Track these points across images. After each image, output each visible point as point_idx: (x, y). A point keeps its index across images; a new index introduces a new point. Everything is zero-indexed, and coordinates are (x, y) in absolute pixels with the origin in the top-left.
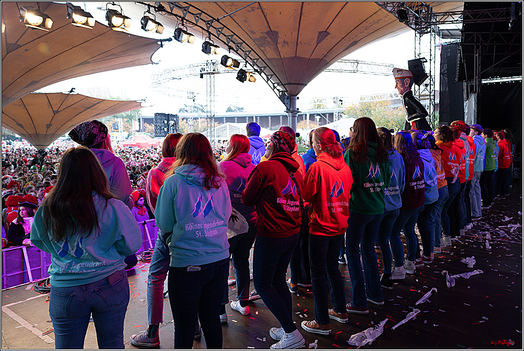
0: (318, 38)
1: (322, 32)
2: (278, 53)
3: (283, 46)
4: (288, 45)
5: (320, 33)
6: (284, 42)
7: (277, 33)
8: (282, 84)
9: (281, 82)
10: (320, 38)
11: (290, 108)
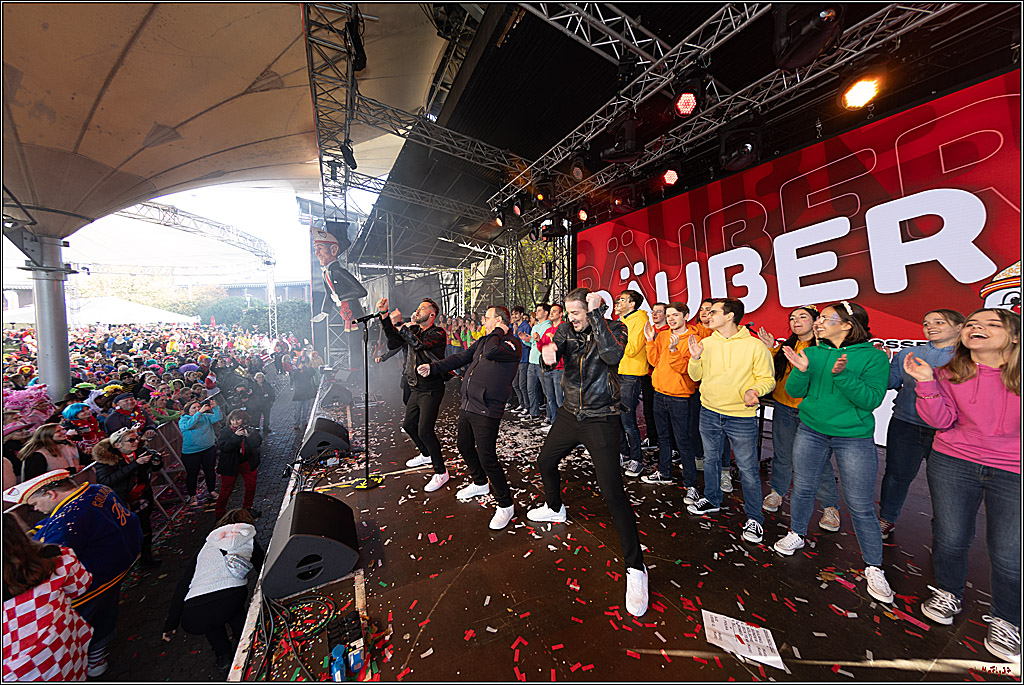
0: (150, 135)
1: (165, 127)
3: (31, 113)
4: (52, 117)
5: (160, 127)
6: (40, 106)
8: (19, 205)
10: (157, 136)
11: (42, 259)
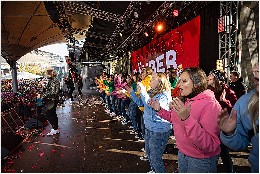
0: (31, 39)
1: (34, 37)
2: (8, 41)
3: (11, 39)
4: (14, 39)
5: (33, 37)
6: (13, 37)
7: (9, 32)
8: (9, 56)
9: (8, 55)
10: (32, 39)
11: (13, 66)
